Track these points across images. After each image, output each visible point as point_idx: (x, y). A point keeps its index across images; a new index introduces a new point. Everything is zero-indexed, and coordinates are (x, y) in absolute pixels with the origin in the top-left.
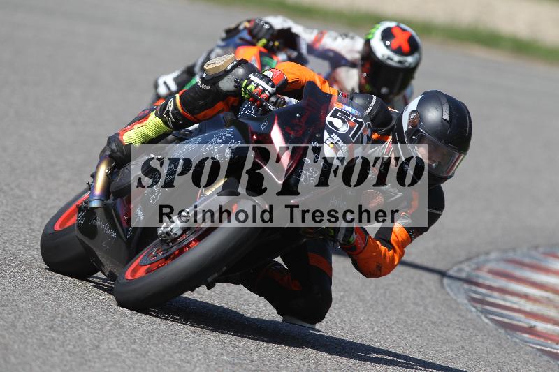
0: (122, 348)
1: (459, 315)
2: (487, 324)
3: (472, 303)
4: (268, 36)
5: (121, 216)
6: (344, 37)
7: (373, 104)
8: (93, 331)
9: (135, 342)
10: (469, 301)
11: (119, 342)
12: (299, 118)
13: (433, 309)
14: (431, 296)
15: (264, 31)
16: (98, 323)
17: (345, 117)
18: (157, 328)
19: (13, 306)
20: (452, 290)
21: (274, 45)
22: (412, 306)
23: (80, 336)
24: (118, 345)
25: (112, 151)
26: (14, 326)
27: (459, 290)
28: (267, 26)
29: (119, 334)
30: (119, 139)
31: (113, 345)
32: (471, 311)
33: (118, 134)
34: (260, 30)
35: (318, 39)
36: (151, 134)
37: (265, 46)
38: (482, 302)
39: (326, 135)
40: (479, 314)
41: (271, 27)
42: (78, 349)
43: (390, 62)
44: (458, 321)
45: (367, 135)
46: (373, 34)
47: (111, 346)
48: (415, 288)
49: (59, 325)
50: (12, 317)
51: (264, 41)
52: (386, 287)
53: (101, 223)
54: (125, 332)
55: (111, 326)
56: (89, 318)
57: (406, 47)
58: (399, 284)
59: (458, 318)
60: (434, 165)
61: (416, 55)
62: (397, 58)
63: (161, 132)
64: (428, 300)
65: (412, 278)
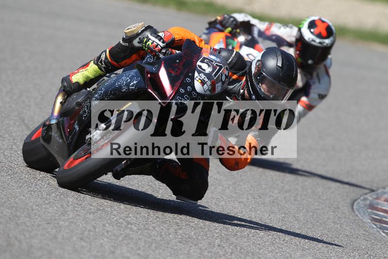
0: (131, 253)
1: (365, 230)
2: (384, 237)
3: (374, 222)
4: (233, 26)
5: (66, 128)
6: (285, 27)
7: (233, 56)
8: (110, 241)
9: (139, 249)
10: (371, 221)
11: (128, 249)
12: (178, 63)
13: (346, 226)
14: (345, 218)
15: (230, 22)
16: (114, 235)
17: (209, 62)
18: (155, 239)
19: (55, 223)
20: (360, 213)
21: (236, 32)
22: (332, 224)
23: (102, 245)
24: (128, 251)
25: (64, 87)
26: (55, 237)
27: (364, 213)
28: (232, 19)
29: (129, 243)
30: (69, 79)
31: (124, 251)
32: (373, 228)
33: (69, 76)
34: (227, 22)
35: (268, 29)
36: (91, 76)
37: (230, 32)
38: (380, 221)
39: (196, 74)
40: (379, 229)
41: (235, 20)
42: (100, 254)
43: (313, 43)
44: (364, 234)
45: (225, 75)
46: (303, 24)
47: (123, 251)
48: (334, 212)
49: (87, 237)
50: (54, 231)
51: (229, 29)
52: (314, 211)
53: (55, 134)
54: (132, 242)
55: (123, 238)
56: (108, 232)
57: (324, 33)
58: (322, 209)
59: (364, 232)
60: (271, 96)
61: (331, 39)
62: (318, 40)
63: (98, 75)
64: (343, 220)
65: (332, 205)
